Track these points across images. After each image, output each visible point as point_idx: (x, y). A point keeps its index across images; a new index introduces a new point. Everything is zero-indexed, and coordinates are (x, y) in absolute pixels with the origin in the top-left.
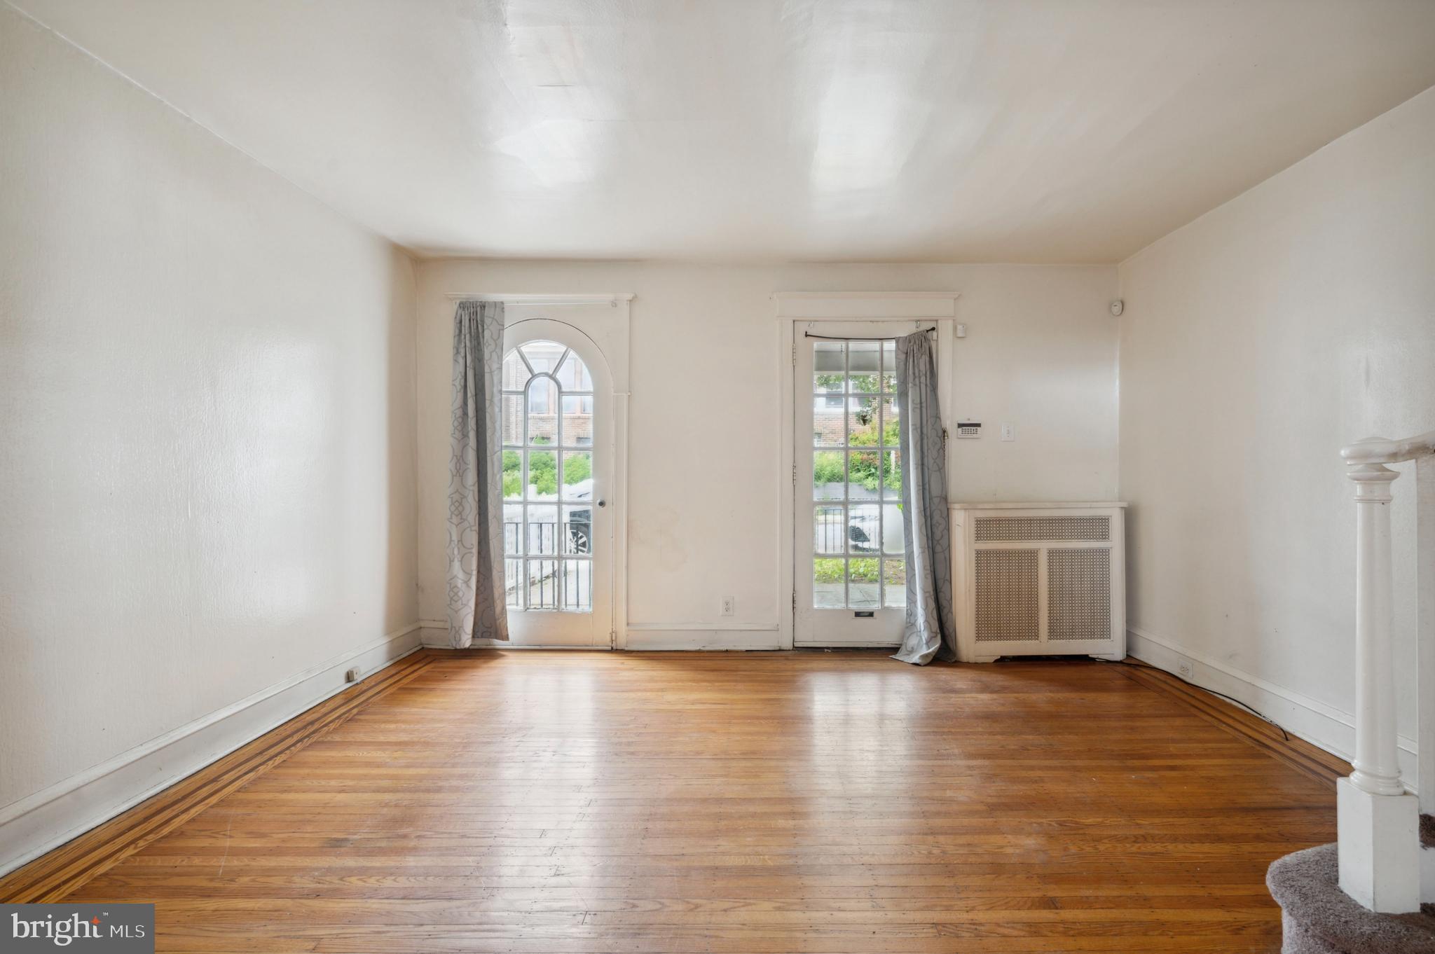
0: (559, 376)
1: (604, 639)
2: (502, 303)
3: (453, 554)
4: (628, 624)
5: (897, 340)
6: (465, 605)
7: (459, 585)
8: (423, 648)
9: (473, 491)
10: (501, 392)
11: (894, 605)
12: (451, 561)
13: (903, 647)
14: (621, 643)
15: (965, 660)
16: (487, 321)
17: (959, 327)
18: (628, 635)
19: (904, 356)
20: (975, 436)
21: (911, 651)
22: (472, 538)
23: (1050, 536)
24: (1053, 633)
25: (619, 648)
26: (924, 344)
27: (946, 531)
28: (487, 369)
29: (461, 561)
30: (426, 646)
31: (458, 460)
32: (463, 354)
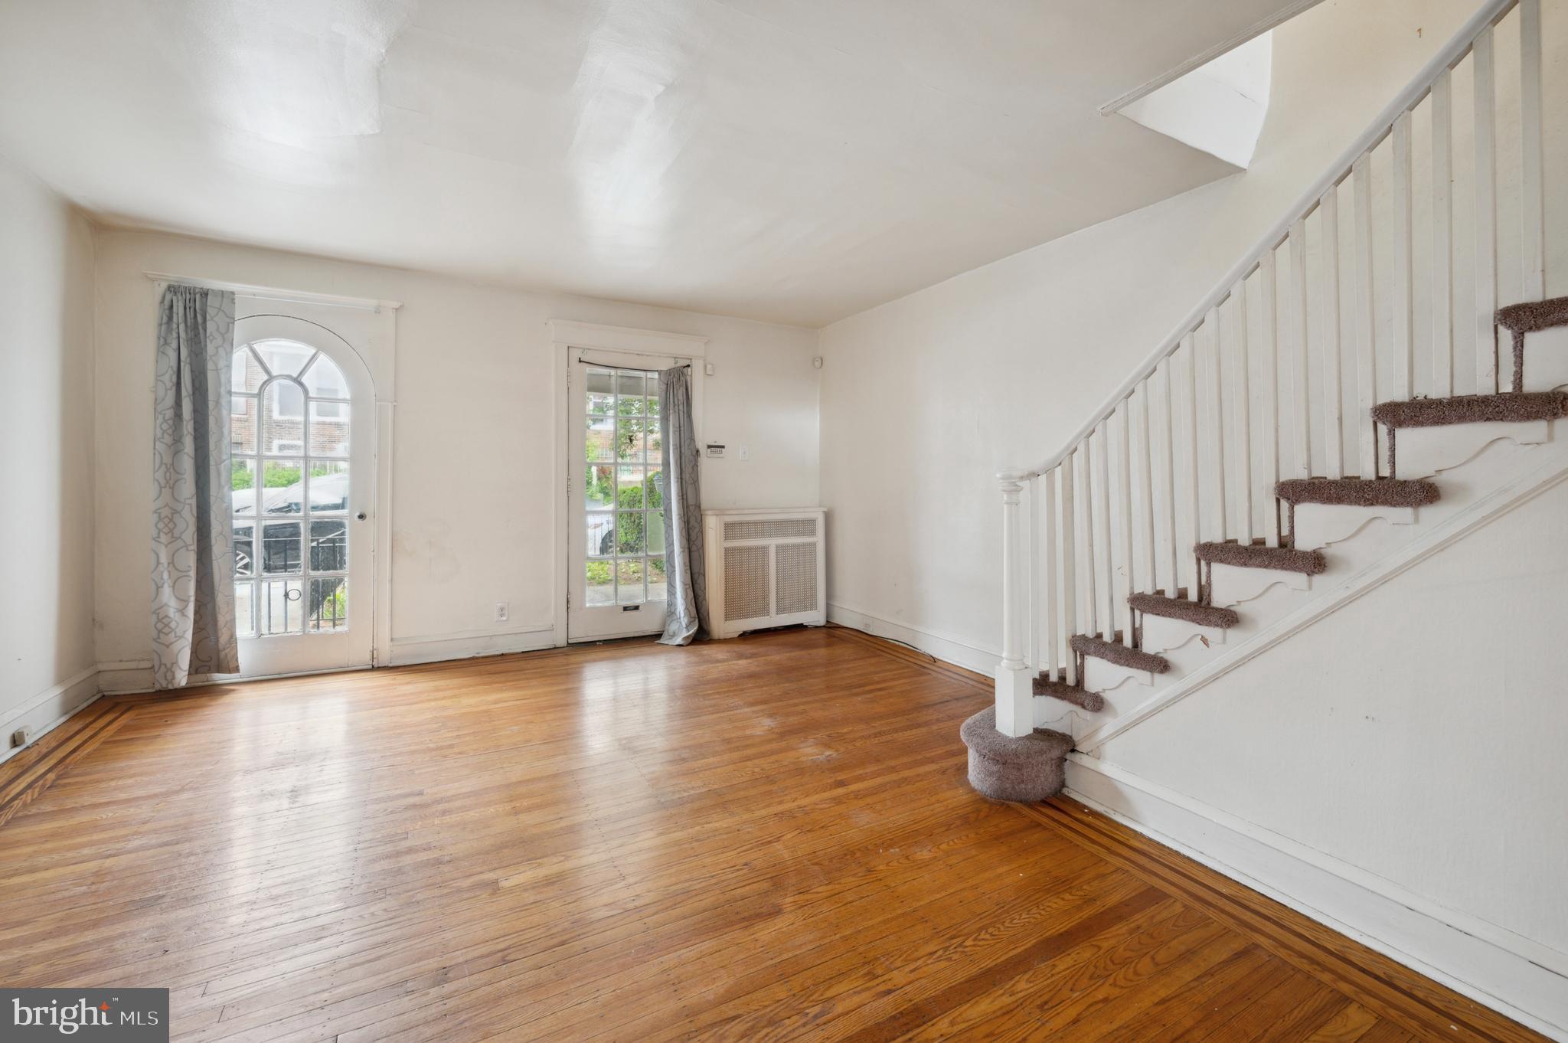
0: (304, 379)
1: (364, 658)
2: (233, 293)
3: (162, 578)
4: (392, 640)
5: (660, 372)
6: (180, 637)
7: (171, 615)
8: (104, 696)
9: (190, 505)
10: (230, 393)
11: (656, 599)
12: (158, 588)
13: (665, 633)
14: (384, 660)
15: (717, 638)
16: (211, 311)
17: (709, 367)
18: (392, 651)
19: (665, 386)
20: (721, 455)
21: (674, 635)
22: (190, 560)
23: (778, 534)
24: (780, 610)
25: (380, 665)
26: (682, 378)
27: (699, 534)
28: (210, 366)
29: (173, 587)
30: (107, 693)
31: (168, 469)
32: (174, 345)
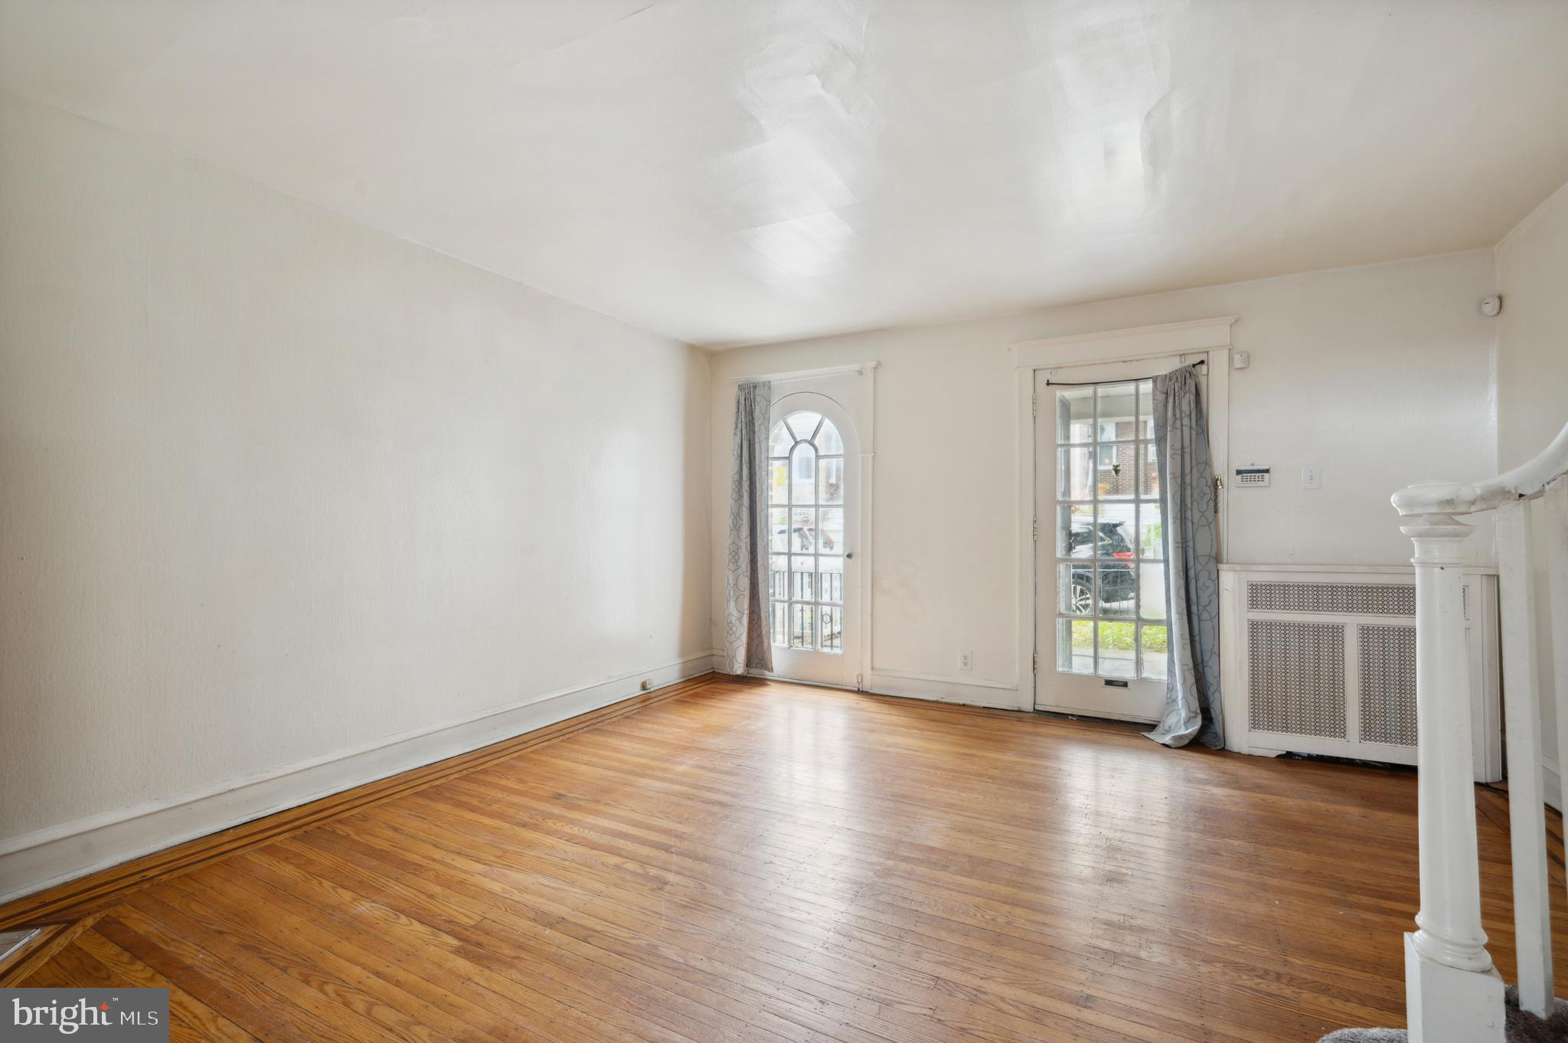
0: (816, 442)
1: (852, 682)
2: (769, 382)
3: (730, 595)
4: (872, 669)
5: (1155, 379)
6: (738, 639)
7: (733, 622)
8: (714, 672)
9: (746, 543)
10: (768, 458)
11: (1154, 677)
12: (729, 601)
14: (866, 687)
15: (1236, 749)
16: (758, 398)
17: (1237, 357)
18: (872, 679)
19: (1165, 395)
20: (1260, 484)
21: (1168, 731)
22: (745, 583)
24: (1370, 733)
25: (865, 690)
26: (1188, 381)
27: (1215, 596)
28: (757, 440)
29: (736, 602)
30: (716, 670)
31: (735, 517)
32: (740, 428)
